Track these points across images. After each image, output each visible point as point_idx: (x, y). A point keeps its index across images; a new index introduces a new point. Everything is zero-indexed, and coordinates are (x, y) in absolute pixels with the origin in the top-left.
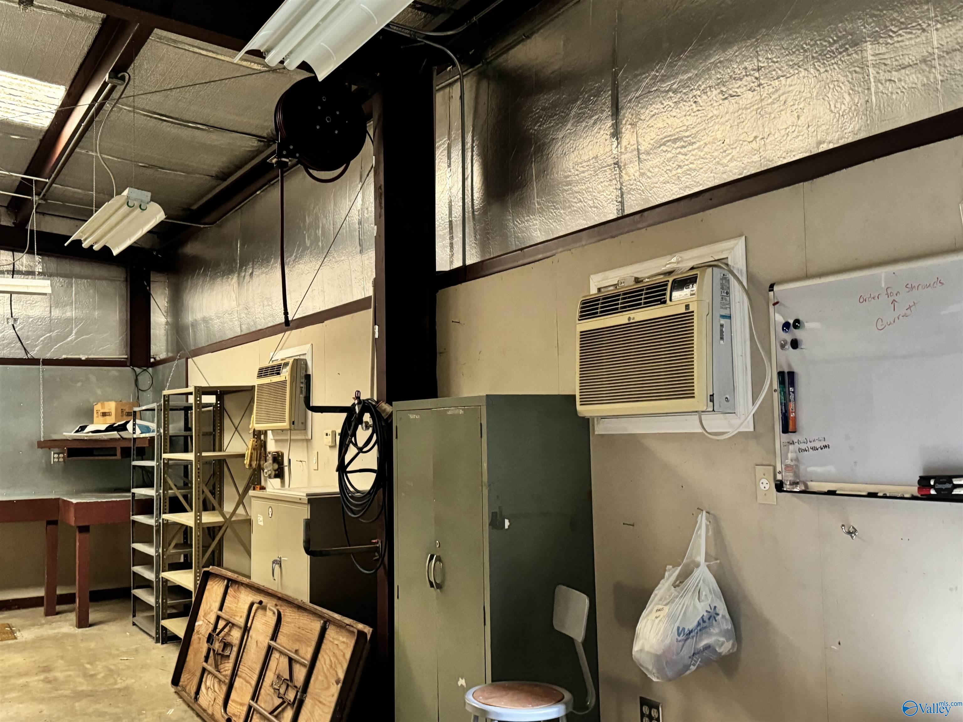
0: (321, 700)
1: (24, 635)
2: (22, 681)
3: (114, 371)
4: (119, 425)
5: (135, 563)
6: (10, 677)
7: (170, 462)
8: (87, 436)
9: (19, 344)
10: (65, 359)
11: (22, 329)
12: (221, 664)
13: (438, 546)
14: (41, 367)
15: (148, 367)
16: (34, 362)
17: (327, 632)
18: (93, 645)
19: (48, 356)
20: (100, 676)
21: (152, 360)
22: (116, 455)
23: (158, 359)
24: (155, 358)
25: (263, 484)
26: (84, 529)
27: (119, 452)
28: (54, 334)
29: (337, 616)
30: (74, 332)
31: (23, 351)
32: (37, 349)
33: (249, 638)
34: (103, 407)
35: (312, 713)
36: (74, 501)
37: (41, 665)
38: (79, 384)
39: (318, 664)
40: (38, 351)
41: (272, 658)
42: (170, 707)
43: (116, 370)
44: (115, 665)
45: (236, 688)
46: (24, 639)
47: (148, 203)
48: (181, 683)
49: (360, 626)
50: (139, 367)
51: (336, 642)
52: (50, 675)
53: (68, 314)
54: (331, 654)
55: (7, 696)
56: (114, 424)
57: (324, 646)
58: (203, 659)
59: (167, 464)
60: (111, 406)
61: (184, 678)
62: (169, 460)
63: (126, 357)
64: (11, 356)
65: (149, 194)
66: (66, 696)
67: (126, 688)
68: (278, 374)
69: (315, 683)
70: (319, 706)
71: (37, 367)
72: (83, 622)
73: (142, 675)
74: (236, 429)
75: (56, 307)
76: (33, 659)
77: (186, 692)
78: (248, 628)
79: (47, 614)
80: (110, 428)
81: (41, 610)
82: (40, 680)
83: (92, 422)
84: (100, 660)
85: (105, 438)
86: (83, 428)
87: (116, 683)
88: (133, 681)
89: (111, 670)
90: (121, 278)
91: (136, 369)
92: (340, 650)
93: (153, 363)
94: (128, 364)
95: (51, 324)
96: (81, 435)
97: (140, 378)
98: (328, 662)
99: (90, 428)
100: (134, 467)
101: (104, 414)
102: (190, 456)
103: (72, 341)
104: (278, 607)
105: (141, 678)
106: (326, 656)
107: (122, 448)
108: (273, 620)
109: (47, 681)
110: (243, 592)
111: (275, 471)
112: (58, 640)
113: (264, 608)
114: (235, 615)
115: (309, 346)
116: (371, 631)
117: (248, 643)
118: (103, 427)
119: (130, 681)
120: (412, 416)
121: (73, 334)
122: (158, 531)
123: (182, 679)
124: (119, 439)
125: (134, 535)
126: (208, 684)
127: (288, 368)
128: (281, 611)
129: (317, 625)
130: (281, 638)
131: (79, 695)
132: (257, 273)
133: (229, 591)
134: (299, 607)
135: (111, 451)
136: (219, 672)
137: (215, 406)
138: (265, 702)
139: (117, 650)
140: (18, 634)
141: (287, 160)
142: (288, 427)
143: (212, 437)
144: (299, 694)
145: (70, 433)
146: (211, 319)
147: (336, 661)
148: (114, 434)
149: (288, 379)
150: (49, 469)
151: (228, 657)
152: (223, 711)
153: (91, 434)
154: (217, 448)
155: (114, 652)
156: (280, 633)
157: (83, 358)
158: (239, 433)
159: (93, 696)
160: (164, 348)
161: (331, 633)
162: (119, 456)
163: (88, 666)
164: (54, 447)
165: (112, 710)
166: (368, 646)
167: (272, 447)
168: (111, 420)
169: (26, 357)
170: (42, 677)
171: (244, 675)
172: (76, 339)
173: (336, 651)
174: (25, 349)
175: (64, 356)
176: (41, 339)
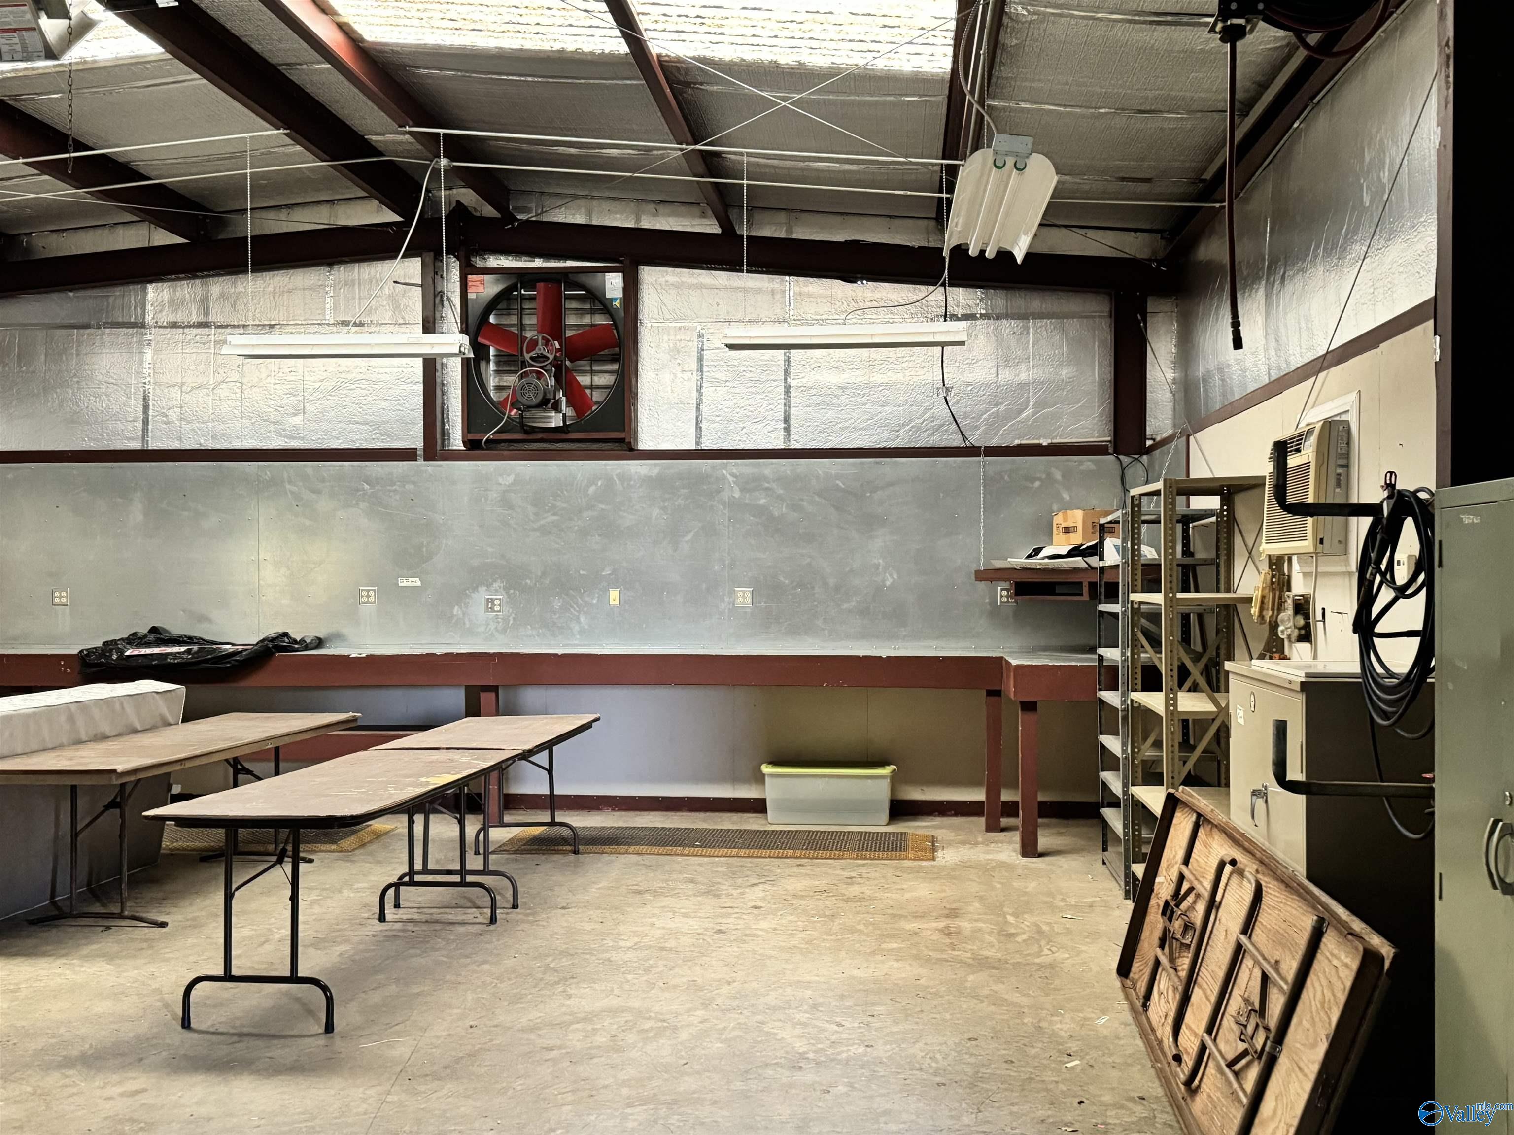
0: (1302, 1065)
1: (947, 857)
2: (914, 925)
3: (1088, 462)
4: (1088, 547)
5: (1105, 765)
6: (901, 917)
7: (1142, 607)
8: (1040, 564)
9: (954, 426)
10: (1019, 446)
11: (957, 402)
12: (1180, 957)
13: (1508, 803)
14: (981, 459)
15: (1141, 454)
16: (972, 451)
17: (1324, 940)
18: (1032, 886)
19: (994, 442)
20: (1019, 939)
21: (1149, 443)
22: (1081, 594)
23: (1158, 439)
24: (1154, 440)
25: (1287, 652)
26: (1029, 707)
27: (1086, 590)
28: (1002, 408)
29: (1342, 912)
30: (1031, 404)
31: (960, 436)
32: (978, 432)
33: (1217, 922)
34: (1065, 519)
35: (1286, 1085)
36: (1014, 662)
37: (948, 906)
38: (1037, 484)
39: (1304, 995)
40: (980, 435)
41: (1244, 966)
42: (1104, 1012)
43: (1090, 461)
44: (1049, 924)
45: (1192, 1005)
46: (943, 863)
47: (1028, 157)
48: (1131, 975)
49: (1376, 941)
50: (1127, 454)
51: (1335, 962)
52: (954, 924)
53: (1023, 377)
54: (1324, 982)
55: (884, 946)
56: (1082, 545)
57: (1316, 965)
58: (1156, 942)
59: (1136, 611)
60: (1076, 517)
61: (1136, 966)
62: (1141, 603)
63: (1109, 439)
64: (943, 445)
65: (1030, 140)
66: (961, 962)
67: (1052, 966)
68: (1298, 451)
69: (1296, 1030)
70: (1297, 1076)
71: (978, 458)
72: (1029, 849)
73: (1084, 948)
74: (1250, 553)
75: (1006, 366)
76: (943, 895)
77: (1135, 990)
78: (1217, 904)
79: (989, 828)
80: (1075, 552)
81: (982, 820)
82: (937, 929)
83: (1051, 543)
84: (1031, 912)
85: (1066, 566)
86: (1037, 551)
87: (1039, 954)
88: (1067, 955)
89: (1040, 932)
90: (1102, 312)
91: (1121, 457)
92: (1339, 978)
93: (1151, 446)
94: (1111, 450)
95: (997, 394)
96: (1035, 562)
97: (1129, 473)
98: (1319, 995)
99: (1047, 552)
100: (1102, 613)
101: (1067, 530)
102: (1157, 598)
103: (1027, 418)
104: (1259, 876)
105: (1080, 952)
106: (1317, 985)
107: (1090, 583)
108: (1248, 896)
109: (946, 932)
110: (1216, 838)
111: (1300, 629)
112: (986, 870)
113: (1241, 873)
114: (1203, 877)
115: (1354, 396)
116: (1391, 955)
117: (1215, 931)
118: (1064, 551)
119: (1061, 955)
120: (1467, 519)
121: (1030, 407)
122: (1125, 718)
123: (1134, 969)
124: (1086, 569)
125: (1103, 721)
126: (1161, 987)
127: (1313, 440)
128: (1263, 884)
129: (1308, 922)
130: (1259, 933)
131: (982, 963)
132: (1291, 273)
133: (1199, 834)
134: (1288, 883)
135: (1074, 588)
136: (1176, 970)
137: (1219, 515)
138: (1227, 1042)
139: (1063, 900)
140: (939, 854)
141: (1242, 21)
142: (1311, 550)
143: (1214, 567)
144: (1269, 1043)
145: (1019, 560)
146: (1229, 365)
147: (1332, 998)
148: (1078, 562)
149: (1312, 458)
150: (994, 611)
151: (1189, 946)
152: (1171, 1039)
153: (1047, 560)
154: (1222, 586)
155: (1058, 903)
156: (1257, 923)
157: (1045, 444)
158: (1254, 563)
159: (998, 969)
160: (1169, 422)
161: (1330, 942)
162: (1086, 596)
163: (1010, 919)
164: (999, 579)
165: (1016, 998)
166: (1384, 982)
167: (1299, 586)
168: (1076, 539)
169: (963, 445)
170: (941, 924)
171: (1205, 985)
172: (1034, 414)
173: (1334, 980)
174: (962, 434)
175: (1017, 442)
176: (985, 416)
